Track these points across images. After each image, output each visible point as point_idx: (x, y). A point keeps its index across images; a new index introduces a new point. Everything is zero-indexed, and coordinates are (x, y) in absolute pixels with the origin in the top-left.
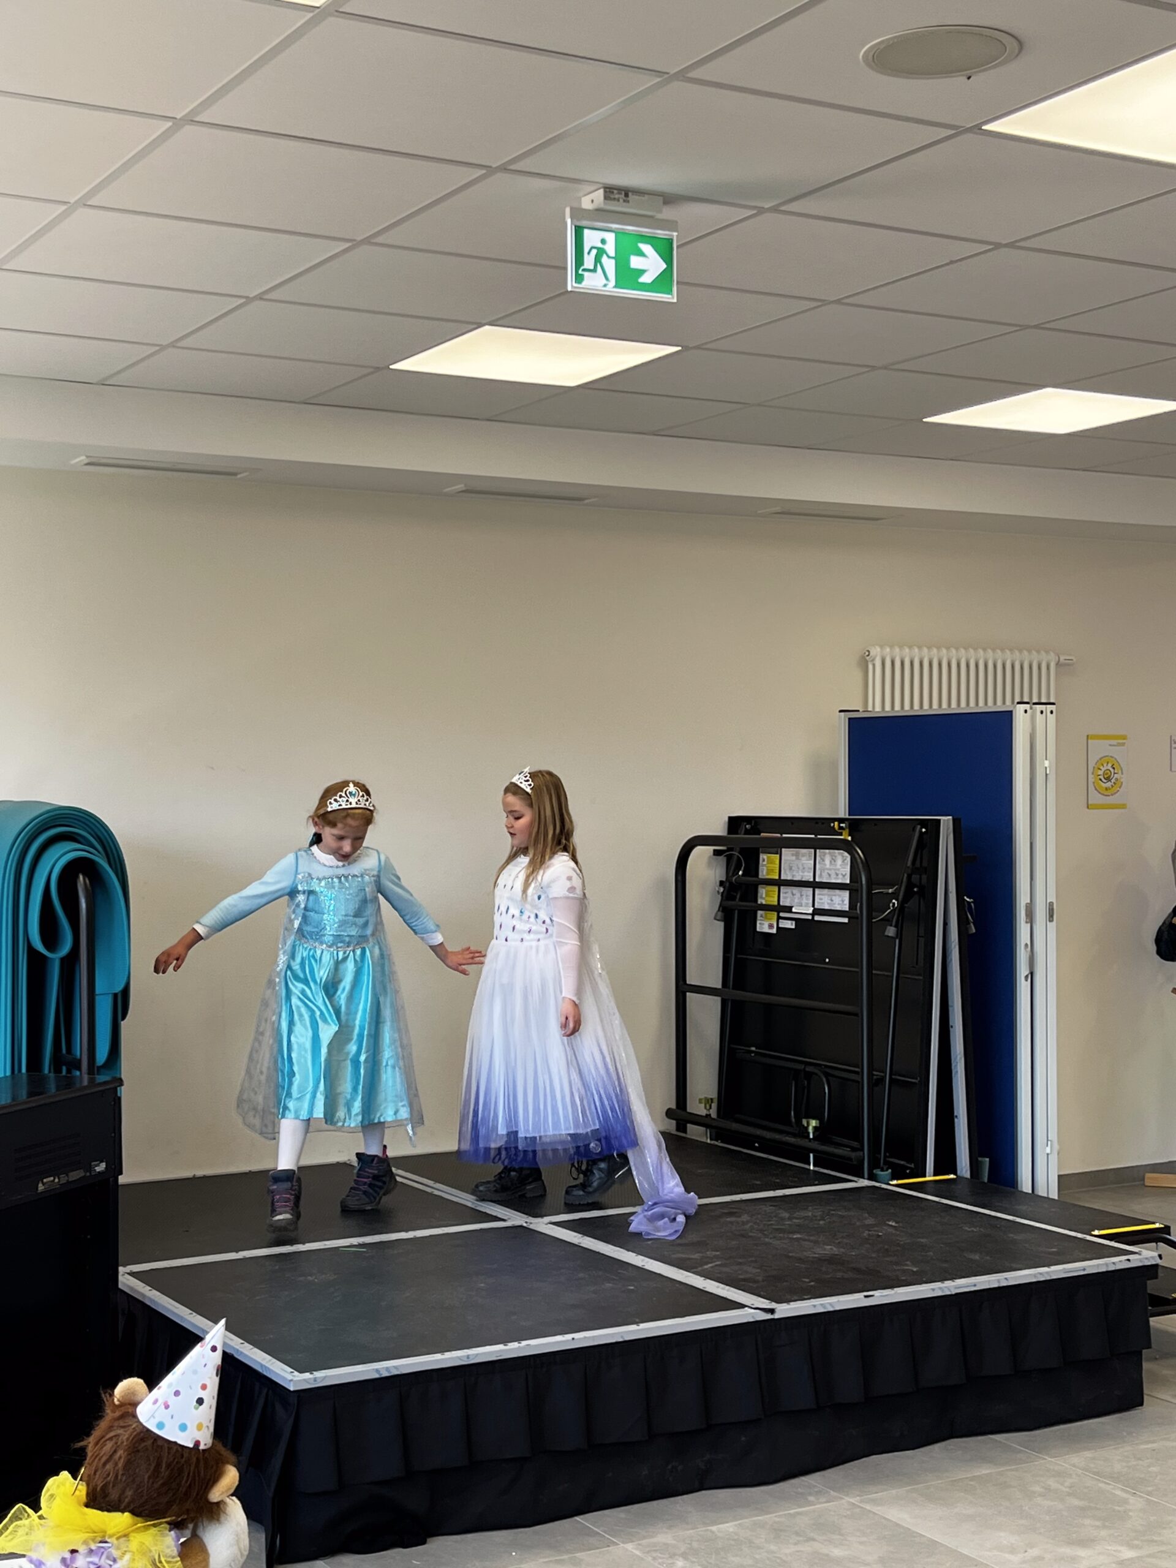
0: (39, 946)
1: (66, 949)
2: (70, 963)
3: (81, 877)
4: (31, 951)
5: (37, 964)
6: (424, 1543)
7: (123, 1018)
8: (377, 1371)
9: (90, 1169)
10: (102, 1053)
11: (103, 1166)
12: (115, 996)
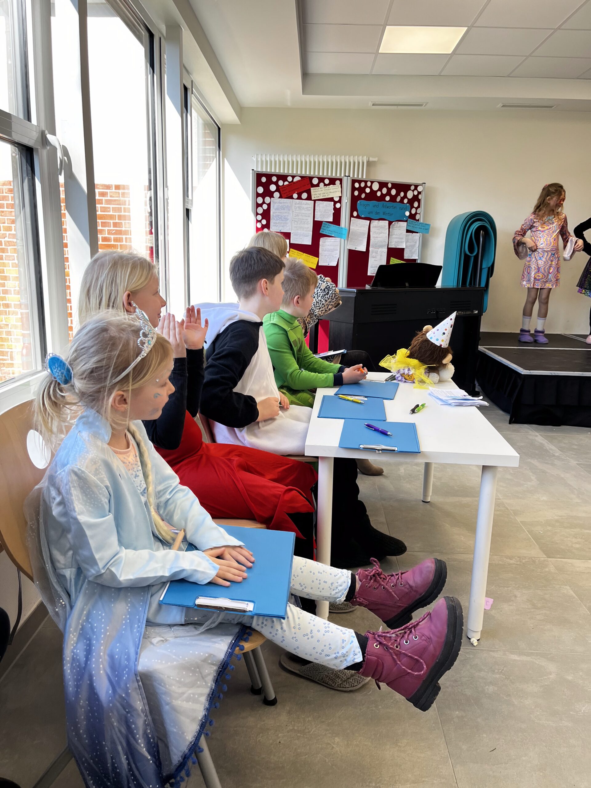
0: (468, 253)
1: (475, 254)
2: (476, 257)
3: (482, 231)
4: (466, 255)
5: (467, 258)
6: (560, 426)
7: (491, 276)
8: (551, 373)
9: (473, 312)
10: (483, 284)
11: (476, 312)
12: (489, 268)
